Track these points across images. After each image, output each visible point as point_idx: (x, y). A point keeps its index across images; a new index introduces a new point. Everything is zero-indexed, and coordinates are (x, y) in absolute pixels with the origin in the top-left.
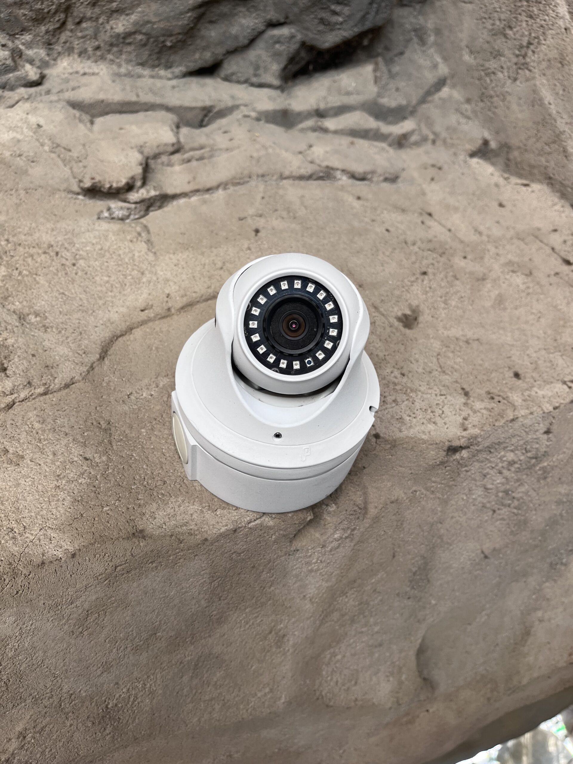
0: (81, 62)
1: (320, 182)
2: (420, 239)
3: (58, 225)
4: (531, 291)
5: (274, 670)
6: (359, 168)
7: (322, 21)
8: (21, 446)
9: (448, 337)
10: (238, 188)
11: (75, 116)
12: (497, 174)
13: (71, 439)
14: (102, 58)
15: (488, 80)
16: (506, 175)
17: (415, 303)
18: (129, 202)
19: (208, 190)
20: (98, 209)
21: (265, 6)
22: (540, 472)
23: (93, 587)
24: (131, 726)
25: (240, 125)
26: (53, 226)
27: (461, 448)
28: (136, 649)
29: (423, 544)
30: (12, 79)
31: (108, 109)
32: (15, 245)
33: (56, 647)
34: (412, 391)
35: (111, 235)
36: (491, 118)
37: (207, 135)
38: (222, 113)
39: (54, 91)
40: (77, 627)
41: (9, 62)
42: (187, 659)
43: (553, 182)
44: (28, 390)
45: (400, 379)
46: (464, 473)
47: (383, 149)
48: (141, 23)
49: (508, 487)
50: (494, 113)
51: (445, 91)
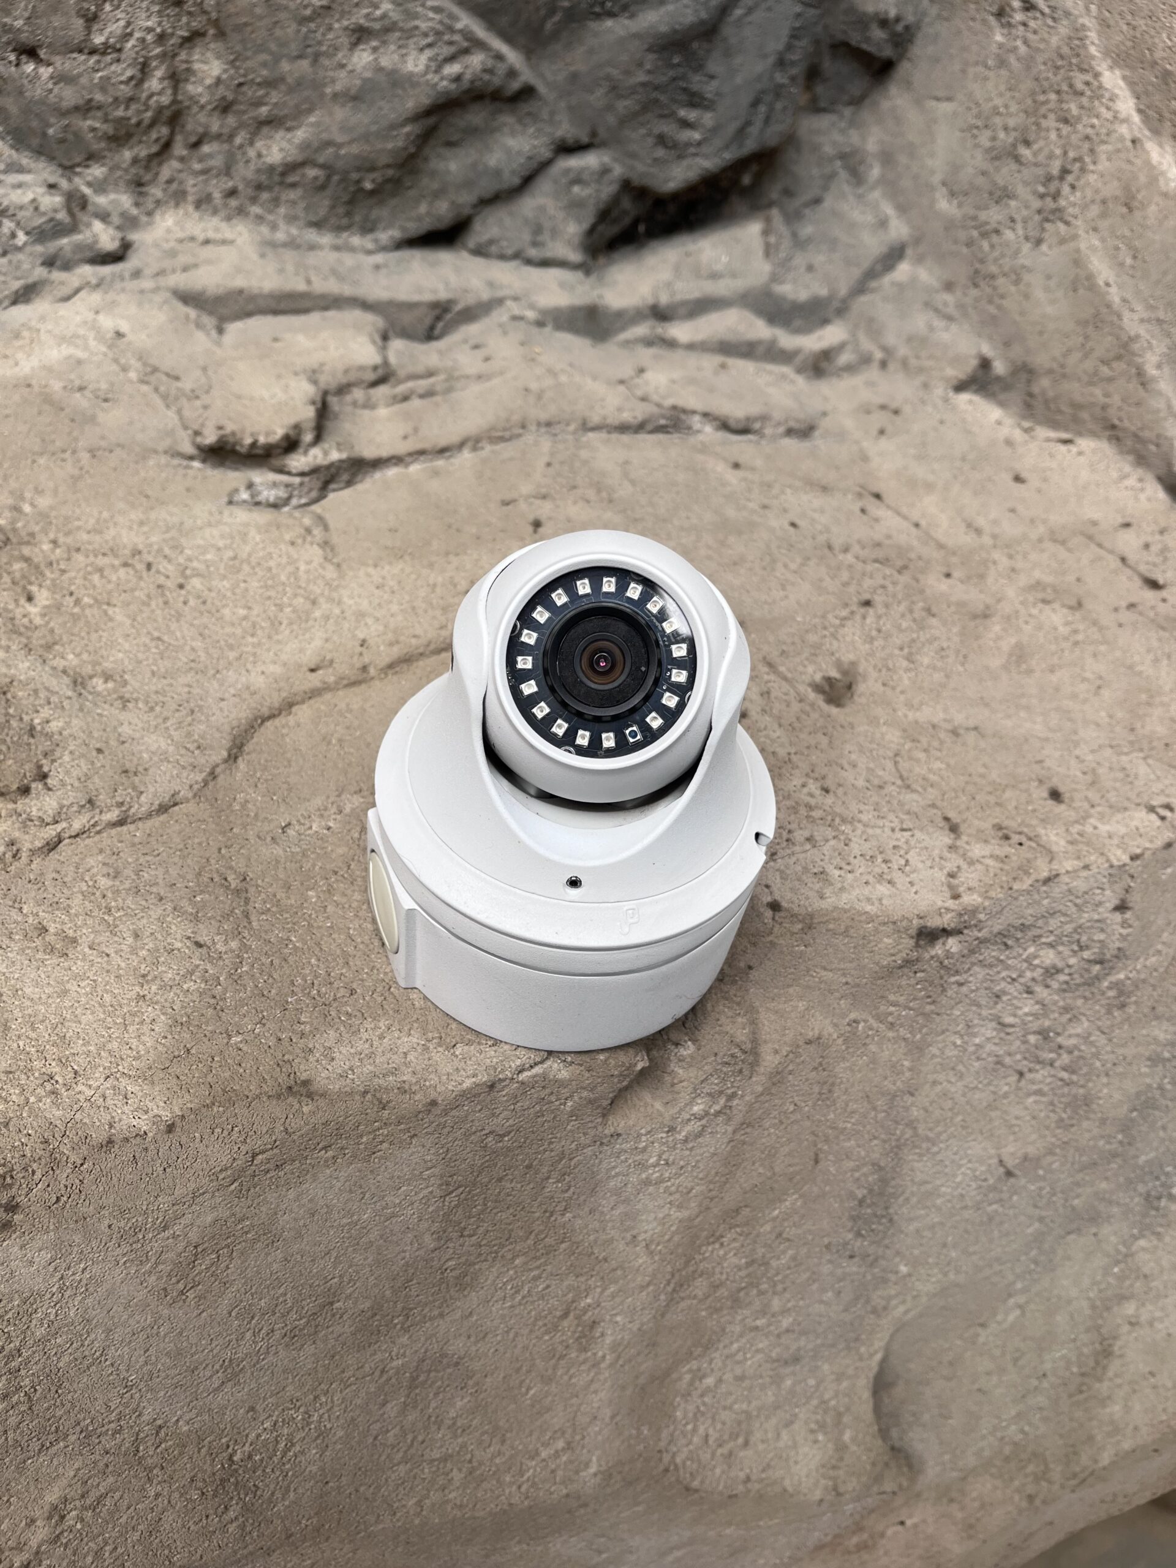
0: (201, 219)
1: (661, 436)
2: (859, 542)
3: (153, 515)
4: (1080, 637)
5: (574, 1400)
6: (737, 411)
7: (662, 140)
8: (71, 921)
9: (916, 722)
10: (498, 447)
11: (187, 317)
12: (1009, 421)
13: (169, 907)
14: (241, 211)
15: (985, 245)
16: (1026, 424)
17: (848, 657)
18: (289, 473)
19: (442, 451)
20: (229, 486)
21: (552, 113)
22: (1111, 993)
23: (207, 1196)
24: (280, 1506)
25: (505, 333)
26: (141, 516)
27: (946, 932)
28: (292, 1336)
29: (875, 1138)
30: (68, 249)
31: (251, 307)
32: (69, 550)
33: (132, 1322)
34: (844, 821)
35: (253, 532)
36: (994, 318)
37: (440, 352)
38: (470, 314)
39: (148, 272)
40: (174, 1280)
41: (62, 216)
42: (395, 1364)
43: (1121, 434)
44: (88, 816)
45: (819, 798)
46: (954, 987)
47: (784, 377)
48: (316, 144)
49: (1047, 1023)
50: (999, 307)
51: (903, 270)
